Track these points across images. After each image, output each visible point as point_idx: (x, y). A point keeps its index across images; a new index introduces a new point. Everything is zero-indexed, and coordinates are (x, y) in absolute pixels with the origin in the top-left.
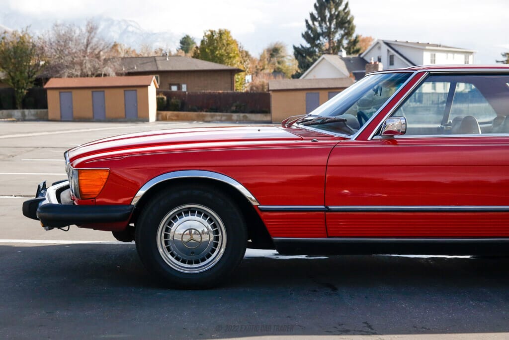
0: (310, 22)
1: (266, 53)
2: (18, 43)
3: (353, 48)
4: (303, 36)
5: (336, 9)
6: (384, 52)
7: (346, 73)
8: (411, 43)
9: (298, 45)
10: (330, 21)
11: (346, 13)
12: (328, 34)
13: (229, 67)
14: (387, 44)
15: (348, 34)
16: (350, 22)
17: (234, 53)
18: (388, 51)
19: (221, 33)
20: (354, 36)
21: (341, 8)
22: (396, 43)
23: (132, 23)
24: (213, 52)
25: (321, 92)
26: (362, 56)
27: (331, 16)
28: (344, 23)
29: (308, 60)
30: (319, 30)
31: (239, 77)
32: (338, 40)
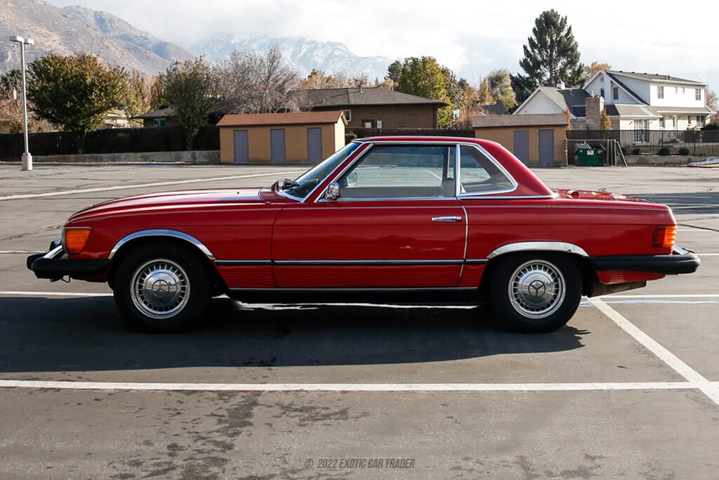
0: (529, 49)
1: (487, 81)
2: (190, 75)
3: (577, 79)
4: (521, 64)
5: (558, 34)
6: (607, 84)
7: (565, 107)
8: (637, 74)
9: (515, 75)
10: (552, 48)
11: (568, 39)
12: (550, 63)
13: (434, 101)
14: (610, 75)
15: (572, 62)
16: (573, 50)
17: (439, 84)
18: (612, 82)
20: (578, 64)
21: (563, 34)
22: (620, 74)
23: (339, 47)
24: (415, 83)
25: (531, 130)
26: (583, 88)
27: (552, 41)
28: (567, 49)
29: (527, 91)
30: (539, 58)
31: (445, 111)
32: (560, 69)
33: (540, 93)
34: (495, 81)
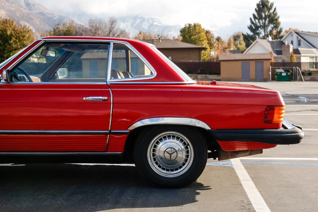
0: (253, 19)
1: (232, 38)
2: (66, 31)
3: (279, 36)
4: (249, 28)
5: (269, 12)
6: (295, 37)
7: (270, 49)
8: (312, 33)
9: (245, 33)
10: (265, 19)
11: (274, 14)
12: (264, 27)
13: (200, 46)
14: (297, 33)
15: (276, 27)
16: (277, 20)
17: (203, 38)
18: (297, 37)
19: (195, 26)
20: (279, 28)
21: (272, 11)
22: (302, 32)
23: (156, 20)
24: (190, 37)
25: (251, 62)
26: (282, 40)
27: (265, 15)
28: (273, 20)
29: (251, 42)
30: (258, 24)
31: (206, 52)
32: (270, 31)
33: (257, 43)
34: (236, 38)
